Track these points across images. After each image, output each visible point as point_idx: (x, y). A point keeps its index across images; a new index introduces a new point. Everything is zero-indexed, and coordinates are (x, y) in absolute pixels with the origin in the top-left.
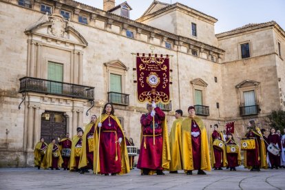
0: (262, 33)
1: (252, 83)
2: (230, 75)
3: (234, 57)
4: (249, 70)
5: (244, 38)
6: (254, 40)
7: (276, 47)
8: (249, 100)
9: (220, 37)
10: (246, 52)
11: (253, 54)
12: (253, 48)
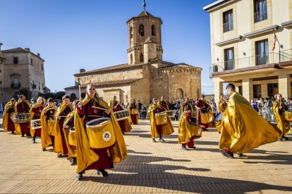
0: (24, 54)
1: (18, 75)
2: (8, 69)
3: (10, 62)
4: (17, 69)
5: (16, 55)
6: (20, 56)
7: (30, 61)
8: (16, 81)
9: (4, 52)
10: (16, 61)
11: (19, 63)
12: (20, 59)
